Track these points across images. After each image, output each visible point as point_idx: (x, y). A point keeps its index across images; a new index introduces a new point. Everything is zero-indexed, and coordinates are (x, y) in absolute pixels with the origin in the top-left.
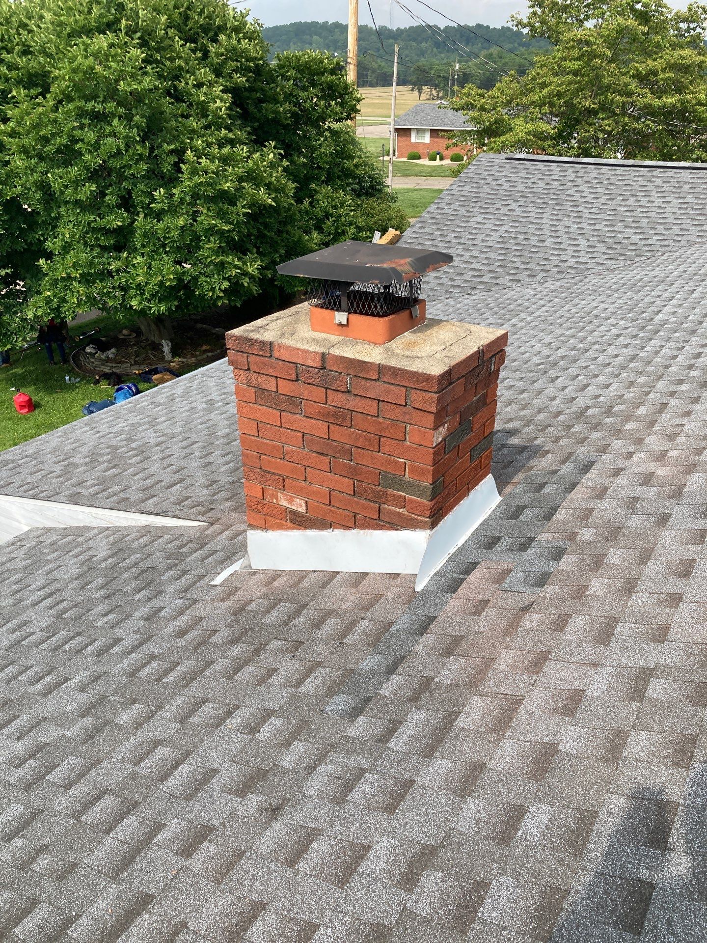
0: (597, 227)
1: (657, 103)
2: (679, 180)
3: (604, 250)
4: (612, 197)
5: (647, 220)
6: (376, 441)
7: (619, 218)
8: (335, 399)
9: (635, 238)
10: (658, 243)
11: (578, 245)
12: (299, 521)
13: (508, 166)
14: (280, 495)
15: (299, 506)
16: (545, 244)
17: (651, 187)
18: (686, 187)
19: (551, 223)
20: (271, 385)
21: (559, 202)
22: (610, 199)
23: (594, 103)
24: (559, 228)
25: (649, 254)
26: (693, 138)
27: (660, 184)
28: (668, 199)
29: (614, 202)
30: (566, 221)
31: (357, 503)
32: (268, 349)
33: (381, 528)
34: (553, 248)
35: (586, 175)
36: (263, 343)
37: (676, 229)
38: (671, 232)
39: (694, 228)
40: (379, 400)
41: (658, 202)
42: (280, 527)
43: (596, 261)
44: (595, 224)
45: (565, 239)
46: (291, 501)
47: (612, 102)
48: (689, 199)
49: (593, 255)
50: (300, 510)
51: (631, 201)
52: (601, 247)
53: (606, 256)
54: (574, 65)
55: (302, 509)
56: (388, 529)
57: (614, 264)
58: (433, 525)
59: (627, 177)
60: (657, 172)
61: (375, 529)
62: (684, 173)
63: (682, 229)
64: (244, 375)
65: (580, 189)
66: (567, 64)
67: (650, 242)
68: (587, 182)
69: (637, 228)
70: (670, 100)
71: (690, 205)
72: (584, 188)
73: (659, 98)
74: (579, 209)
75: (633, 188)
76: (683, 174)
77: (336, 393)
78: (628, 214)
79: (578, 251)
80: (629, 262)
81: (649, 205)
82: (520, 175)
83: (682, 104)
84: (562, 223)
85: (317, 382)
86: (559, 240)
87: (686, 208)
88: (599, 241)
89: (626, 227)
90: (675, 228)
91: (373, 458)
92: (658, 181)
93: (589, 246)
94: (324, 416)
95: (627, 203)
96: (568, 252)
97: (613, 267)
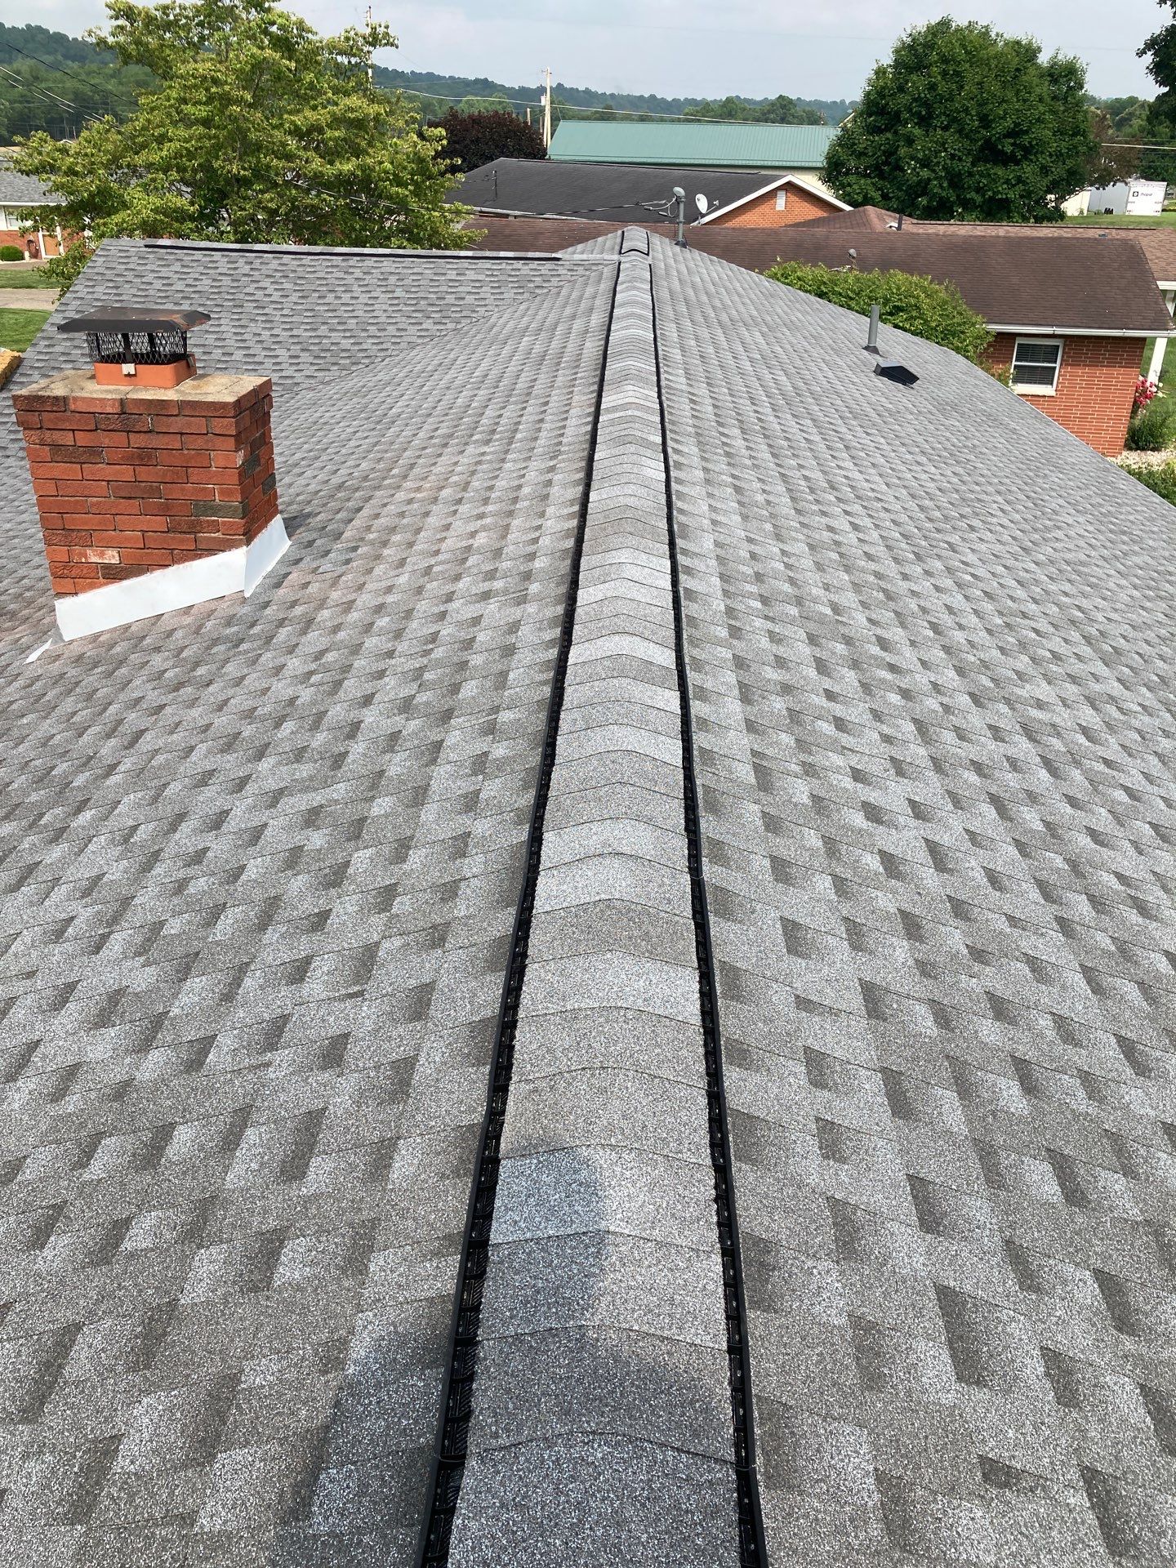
0: (295, 332)
1: (329, 171)
2: (383, 270)
3: (311, 360)
4: (305, 294)
5: (354, 321)
6: (184, 474)
7: (320, 320)
8: (137, 440)
9: (346, 343)
10: (374, 347)
11: (277, 356)
12: (113, 574)
13: (151, 256)
14: (89, 552)
15: (112, 557)
16: (233, 358)
17: (350, 279)
18: (393, 279)
19: (234, 330)
20: (68, 439)
21: (237, 303)
22: (303, 297)
23: (244, 169)
24: (245, 337)
25: (367, 361)
26: (388, 219)
27: (361, 275)
28: (373, 294)
29: (309, 300)
30: (253, 328)
31: (173, 538)
32: (62, 404)
33: (200, 557)
34: (246, 363)
35: (263, 267)
36: (56, 398)
37: (391, 330)
38: (386, 333)
39: (411, 327)
40: (182, 434)
41: (364, 298)
42: (92, 587)
43: (304, 373)
44: (291, 329)
45: (256, 349)
46: (102, 555)
47: (268, 167)
48: (399, 293)
49: (299, 367)
50: (113, 562)
51: (330, 298)
52: (305, 357)
53: (316, 367)
54: (202, 112)
55: (116, 561)
56: (207, 556)
57: (327, 376)
58: (248, 543)
59: (318, 268)
60: (354, 261)
61: (193, 559)
62: (387, 262)
63: (398, 329)
64: (35, 436)
65: (261, 285)
66: (188, 108)
67: (365, 347)
68: (268, 276)
69: (344, 330)
70: (347, 167)
71: (402, 301)
72: (266, 283)
73: (331, 163)
74: (266, 311)
75: (329, 282)
76: (385, 263)
77: (138, 435)
78: (330, 314)
79: (279, 364)
80: (345, 372)
81: (354, 302)
82: (173, 268)
83: (363, 171)
84: (248, 330)
85: (118, 427)
86: (251, 352)
87: (398, 305)
88: (303, 350)
89: (331, 330)
90: (390, 328)
91: (183, 489)
92: (358, 273)
93: (290, 357)
94: (128, 460)
95: (326, 301)
96: (266, 366)
97: (327, 379)
